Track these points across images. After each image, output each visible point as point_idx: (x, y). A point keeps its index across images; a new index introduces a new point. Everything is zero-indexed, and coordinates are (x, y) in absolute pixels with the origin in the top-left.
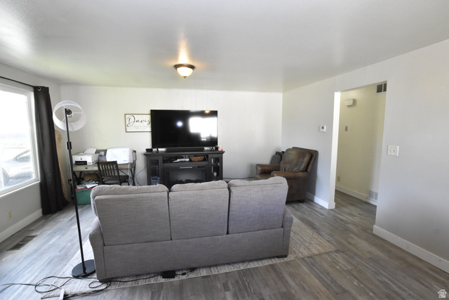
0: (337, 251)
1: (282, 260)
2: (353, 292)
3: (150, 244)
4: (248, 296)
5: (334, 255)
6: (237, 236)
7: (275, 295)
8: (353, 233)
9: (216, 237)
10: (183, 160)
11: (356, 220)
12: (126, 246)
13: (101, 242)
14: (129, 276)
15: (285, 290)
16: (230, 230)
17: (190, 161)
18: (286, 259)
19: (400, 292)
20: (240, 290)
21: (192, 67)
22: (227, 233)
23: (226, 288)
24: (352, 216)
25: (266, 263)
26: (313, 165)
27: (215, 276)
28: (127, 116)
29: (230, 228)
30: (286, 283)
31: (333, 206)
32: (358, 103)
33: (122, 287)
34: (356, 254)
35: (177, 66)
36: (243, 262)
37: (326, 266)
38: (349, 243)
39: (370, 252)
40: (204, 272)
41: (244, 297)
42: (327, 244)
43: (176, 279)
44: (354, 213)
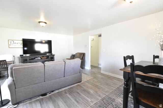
0: (94, 78)
1: (80, 83)
2: (99, 85)
3: (37, 84)
4: (73, 93)
5: (93, 79)
6: (67, 77)
7: (81, 91)
8: (97, 74)
9: (60, 79)
10: (38, 59)
11: (96, 71)
12: (26, 87)
13: (14, 87)
14: (27, 100)
15: (83, 89)
16: (65, 76)
17: (41, 59)
18: (81, 83)
19: (108, 83)
20: (70, 92)
21: (46, 23)
22: (64, 77)
23: (66, 93)
24: (95, 70)
25: (76, 84)
26: (84, 57)
27: (61, 91)
28: (10, 41)
29: (65, 75)
30: (83, 88)
31: (90, 69)
32: (94, 40)
33: (25, 103)
34: (98, 78)
35: (39, 22)
36: (69, 86)
37: (92, 82)
38: (96, 76)
39: (101, 77)
40: (57, 91)
41: (72, 94)
42: (91, 77)
43: (47, 95)
44: (96, 69)
